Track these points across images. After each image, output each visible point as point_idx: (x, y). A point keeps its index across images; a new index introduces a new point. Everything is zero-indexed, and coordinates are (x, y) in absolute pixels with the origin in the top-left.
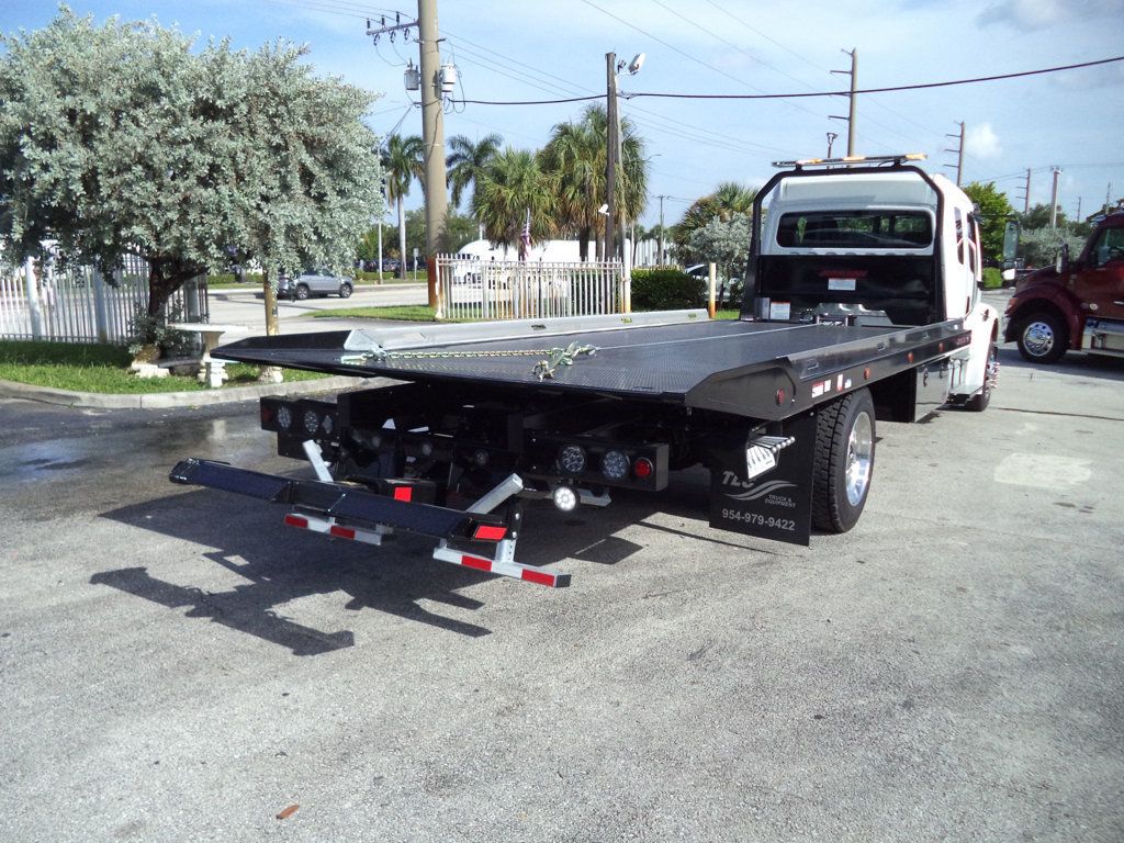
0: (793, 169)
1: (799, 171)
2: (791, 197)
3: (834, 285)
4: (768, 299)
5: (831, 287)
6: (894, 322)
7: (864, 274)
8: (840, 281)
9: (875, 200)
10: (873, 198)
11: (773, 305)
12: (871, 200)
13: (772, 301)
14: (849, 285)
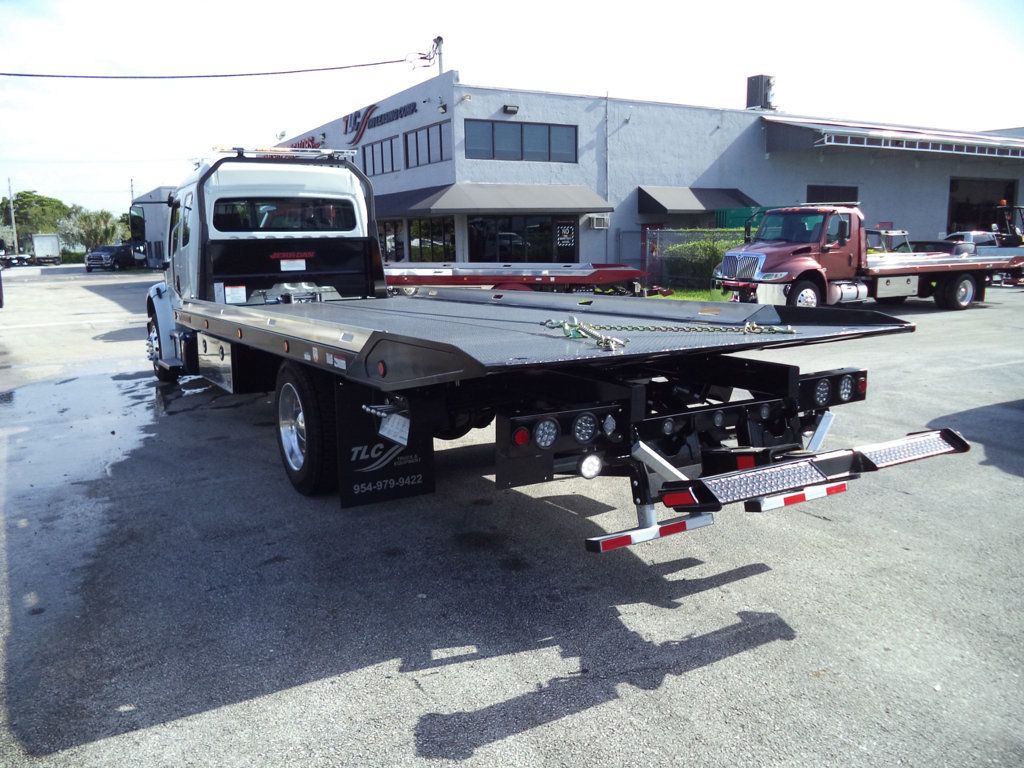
0: (235, 155)
1: (241, 157)
2: (224, 182)
3: (286, 266)
4: (222, 284)
5: (283, 269)
6: (342, 294)
7: (311, 254)
8: (292, 262)
9: (306, 188)
10: (304, 186)
11: (228, 290)
12: (301, 188)
13: (225, 286)
14: (300, 265)
